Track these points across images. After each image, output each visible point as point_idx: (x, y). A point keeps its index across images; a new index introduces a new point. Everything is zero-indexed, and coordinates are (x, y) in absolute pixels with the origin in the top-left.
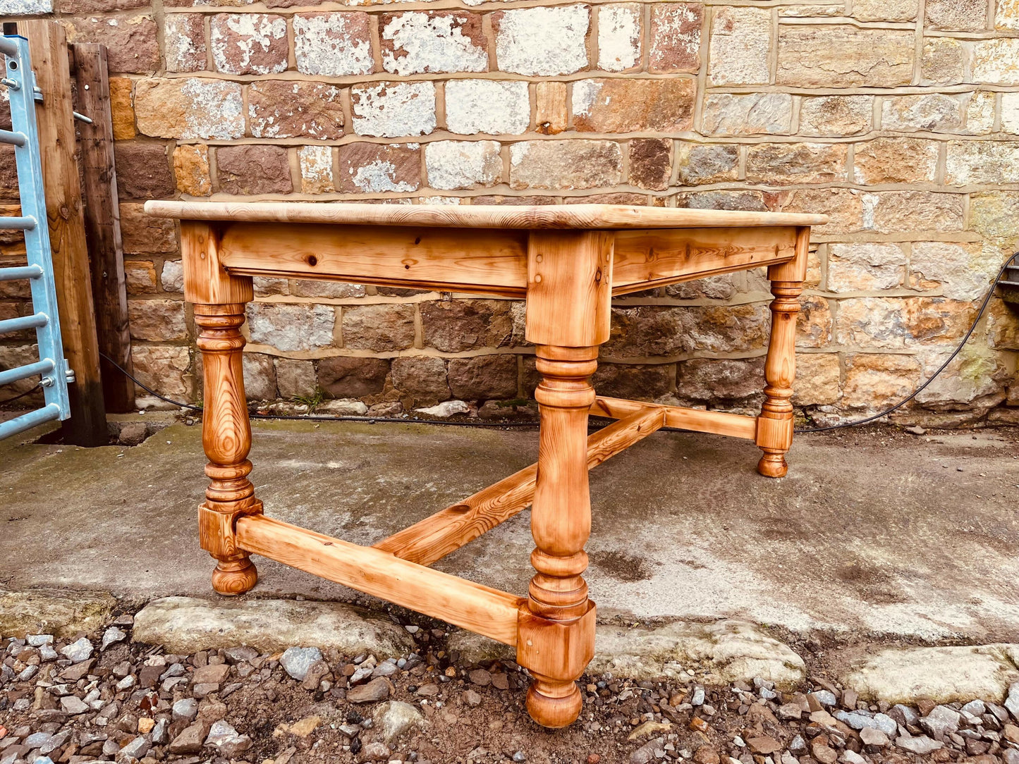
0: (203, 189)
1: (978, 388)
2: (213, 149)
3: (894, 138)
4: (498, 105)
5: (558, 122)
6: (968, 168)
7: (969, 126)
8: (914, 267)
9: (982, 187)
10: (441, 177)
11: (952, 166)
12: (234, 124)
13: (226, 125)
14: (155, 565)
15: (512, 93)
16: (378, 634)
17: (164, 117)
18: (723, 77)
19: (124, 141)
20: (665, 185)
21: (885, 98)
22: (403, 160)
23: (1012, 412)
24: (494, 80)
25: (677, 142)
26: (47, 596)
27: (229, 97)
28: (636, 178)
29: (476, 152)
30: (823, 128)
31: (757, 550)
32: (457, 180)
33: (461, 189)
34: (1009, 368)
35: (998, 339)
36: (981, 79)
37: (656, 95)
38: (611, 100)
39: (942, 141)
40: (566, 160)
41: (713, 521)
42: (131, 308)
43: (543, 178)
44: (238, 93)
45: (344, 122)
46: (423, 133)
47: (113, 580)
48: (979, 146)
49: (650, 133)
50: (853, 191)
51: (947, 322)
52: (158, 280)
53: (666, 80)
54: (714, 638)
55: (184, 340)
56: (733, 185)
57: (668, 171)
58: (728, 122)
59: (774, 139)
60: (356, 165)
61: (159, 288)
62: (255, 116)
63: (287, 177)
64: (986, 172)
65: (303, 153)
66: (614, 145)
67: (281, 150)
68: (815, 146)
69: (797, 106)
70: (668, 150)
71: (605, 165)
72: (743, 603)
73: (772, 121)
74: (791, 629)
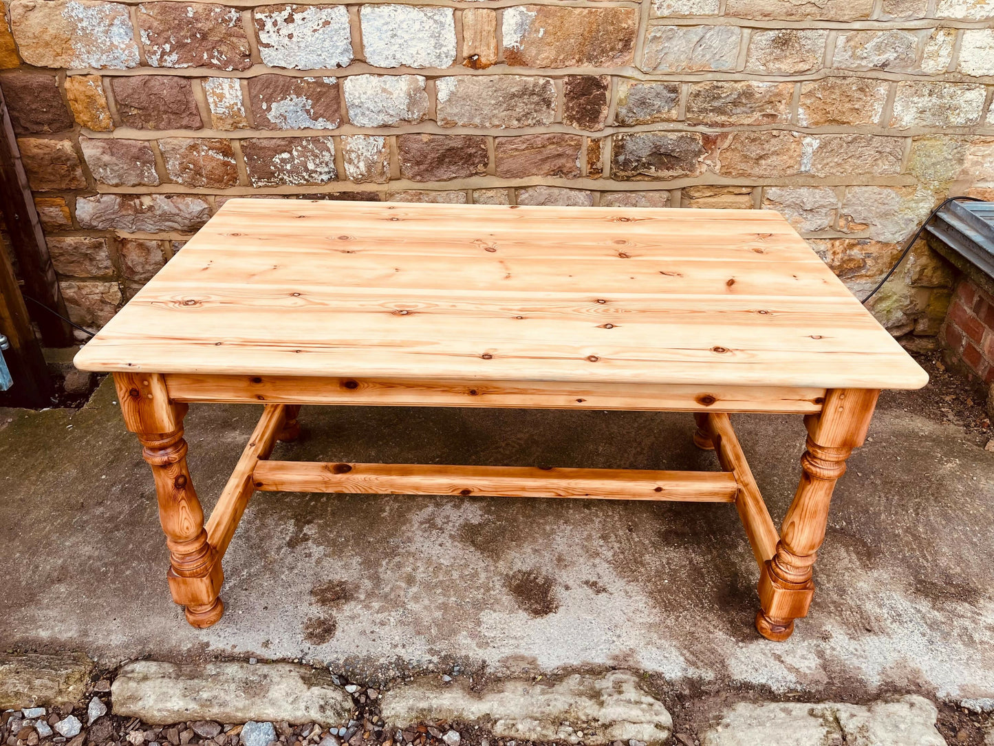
0: (103, 124)
1: (888, 320)
2: (107, 80)
3: (844, 78)
4: (421, 35)
5: (487, 55)
6: (915, 110)
7: (923, 66)
8: (845, 211)
9: (927, 130)
10: (363, 114)
11: (900, 108)
12: (126, 52)
13: (117, 53)
14: (121, 609)
15: (435, 21)
16: (321, 707)
17: (47, 44)
18: (669, 6)
19: (9, 70)
20: (601, 126)
21: (840, 33)
22: (321, 95)
23: (917, 341)
24: (414, 6)
25: (615, 79)
26: (32, 666)
27: (116, 22)
28: (571, 118)
29: (400, 87)
30: (771, 65)
31: (653, 561)
32: (380, 118)
33: (385, 126)
34: (920, 304)
35: (916, 277)
36: (945, 14)
37: (594, 27)
38: (545, 32)
39: (893, 81)
40: (496, 98)
41: (620, 519)
42: (49, 246)
43: (472, 117)
44: (126, 15)
45: (250, 50)
46: (339, 66)
47: (85, 634)
48: (930, 87)
49: (587, 69)
50: (795, 134)
51: (869, 262)
52: (73, 217)
53: (606, 9)
54: (602, 698)
55: (112, 276)
56: (672, 126)
57: (605, 111)
58: (671, 58)
59: (719, 76)
60: (269, 100)
61: (74, 226)
62: (148, 43)
63: (195, 112)
64: (934, 115)
65: (208, 85)
66: (548, 82)
67: (184, 82)
68: (761, 85)
69: (745, 41)
70: (605, 88)
71: (537, 104)
72: (631, 643)
73: (717, 57)
74: (667, 677)
